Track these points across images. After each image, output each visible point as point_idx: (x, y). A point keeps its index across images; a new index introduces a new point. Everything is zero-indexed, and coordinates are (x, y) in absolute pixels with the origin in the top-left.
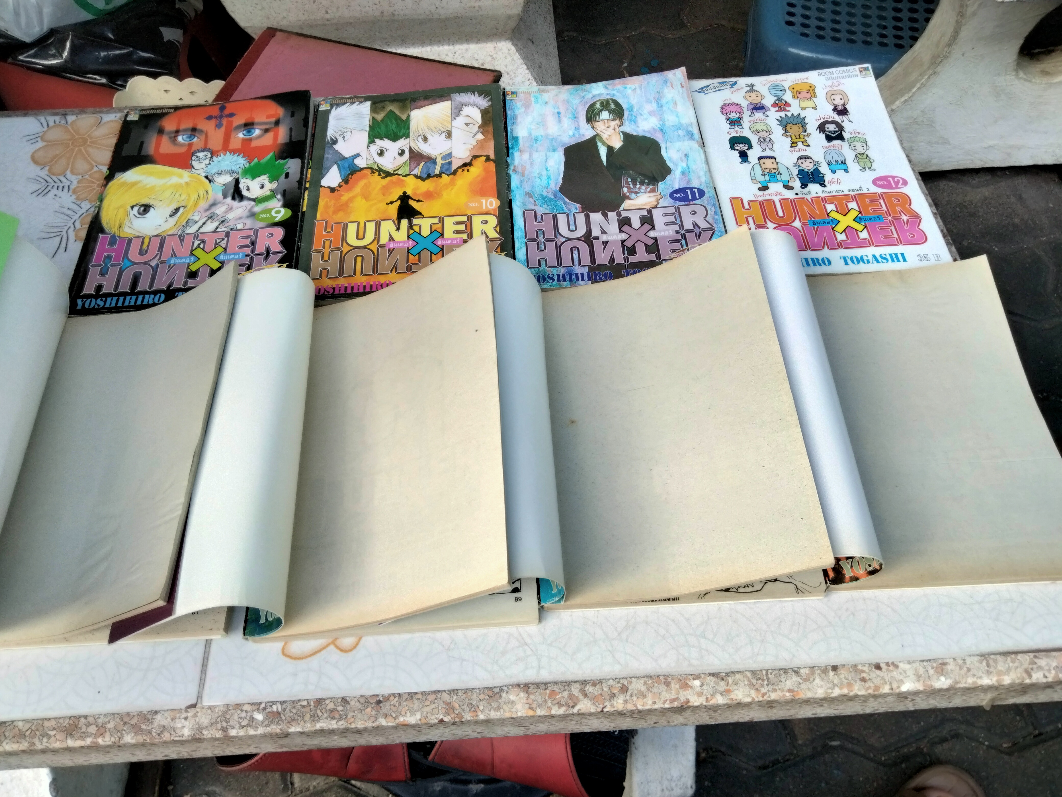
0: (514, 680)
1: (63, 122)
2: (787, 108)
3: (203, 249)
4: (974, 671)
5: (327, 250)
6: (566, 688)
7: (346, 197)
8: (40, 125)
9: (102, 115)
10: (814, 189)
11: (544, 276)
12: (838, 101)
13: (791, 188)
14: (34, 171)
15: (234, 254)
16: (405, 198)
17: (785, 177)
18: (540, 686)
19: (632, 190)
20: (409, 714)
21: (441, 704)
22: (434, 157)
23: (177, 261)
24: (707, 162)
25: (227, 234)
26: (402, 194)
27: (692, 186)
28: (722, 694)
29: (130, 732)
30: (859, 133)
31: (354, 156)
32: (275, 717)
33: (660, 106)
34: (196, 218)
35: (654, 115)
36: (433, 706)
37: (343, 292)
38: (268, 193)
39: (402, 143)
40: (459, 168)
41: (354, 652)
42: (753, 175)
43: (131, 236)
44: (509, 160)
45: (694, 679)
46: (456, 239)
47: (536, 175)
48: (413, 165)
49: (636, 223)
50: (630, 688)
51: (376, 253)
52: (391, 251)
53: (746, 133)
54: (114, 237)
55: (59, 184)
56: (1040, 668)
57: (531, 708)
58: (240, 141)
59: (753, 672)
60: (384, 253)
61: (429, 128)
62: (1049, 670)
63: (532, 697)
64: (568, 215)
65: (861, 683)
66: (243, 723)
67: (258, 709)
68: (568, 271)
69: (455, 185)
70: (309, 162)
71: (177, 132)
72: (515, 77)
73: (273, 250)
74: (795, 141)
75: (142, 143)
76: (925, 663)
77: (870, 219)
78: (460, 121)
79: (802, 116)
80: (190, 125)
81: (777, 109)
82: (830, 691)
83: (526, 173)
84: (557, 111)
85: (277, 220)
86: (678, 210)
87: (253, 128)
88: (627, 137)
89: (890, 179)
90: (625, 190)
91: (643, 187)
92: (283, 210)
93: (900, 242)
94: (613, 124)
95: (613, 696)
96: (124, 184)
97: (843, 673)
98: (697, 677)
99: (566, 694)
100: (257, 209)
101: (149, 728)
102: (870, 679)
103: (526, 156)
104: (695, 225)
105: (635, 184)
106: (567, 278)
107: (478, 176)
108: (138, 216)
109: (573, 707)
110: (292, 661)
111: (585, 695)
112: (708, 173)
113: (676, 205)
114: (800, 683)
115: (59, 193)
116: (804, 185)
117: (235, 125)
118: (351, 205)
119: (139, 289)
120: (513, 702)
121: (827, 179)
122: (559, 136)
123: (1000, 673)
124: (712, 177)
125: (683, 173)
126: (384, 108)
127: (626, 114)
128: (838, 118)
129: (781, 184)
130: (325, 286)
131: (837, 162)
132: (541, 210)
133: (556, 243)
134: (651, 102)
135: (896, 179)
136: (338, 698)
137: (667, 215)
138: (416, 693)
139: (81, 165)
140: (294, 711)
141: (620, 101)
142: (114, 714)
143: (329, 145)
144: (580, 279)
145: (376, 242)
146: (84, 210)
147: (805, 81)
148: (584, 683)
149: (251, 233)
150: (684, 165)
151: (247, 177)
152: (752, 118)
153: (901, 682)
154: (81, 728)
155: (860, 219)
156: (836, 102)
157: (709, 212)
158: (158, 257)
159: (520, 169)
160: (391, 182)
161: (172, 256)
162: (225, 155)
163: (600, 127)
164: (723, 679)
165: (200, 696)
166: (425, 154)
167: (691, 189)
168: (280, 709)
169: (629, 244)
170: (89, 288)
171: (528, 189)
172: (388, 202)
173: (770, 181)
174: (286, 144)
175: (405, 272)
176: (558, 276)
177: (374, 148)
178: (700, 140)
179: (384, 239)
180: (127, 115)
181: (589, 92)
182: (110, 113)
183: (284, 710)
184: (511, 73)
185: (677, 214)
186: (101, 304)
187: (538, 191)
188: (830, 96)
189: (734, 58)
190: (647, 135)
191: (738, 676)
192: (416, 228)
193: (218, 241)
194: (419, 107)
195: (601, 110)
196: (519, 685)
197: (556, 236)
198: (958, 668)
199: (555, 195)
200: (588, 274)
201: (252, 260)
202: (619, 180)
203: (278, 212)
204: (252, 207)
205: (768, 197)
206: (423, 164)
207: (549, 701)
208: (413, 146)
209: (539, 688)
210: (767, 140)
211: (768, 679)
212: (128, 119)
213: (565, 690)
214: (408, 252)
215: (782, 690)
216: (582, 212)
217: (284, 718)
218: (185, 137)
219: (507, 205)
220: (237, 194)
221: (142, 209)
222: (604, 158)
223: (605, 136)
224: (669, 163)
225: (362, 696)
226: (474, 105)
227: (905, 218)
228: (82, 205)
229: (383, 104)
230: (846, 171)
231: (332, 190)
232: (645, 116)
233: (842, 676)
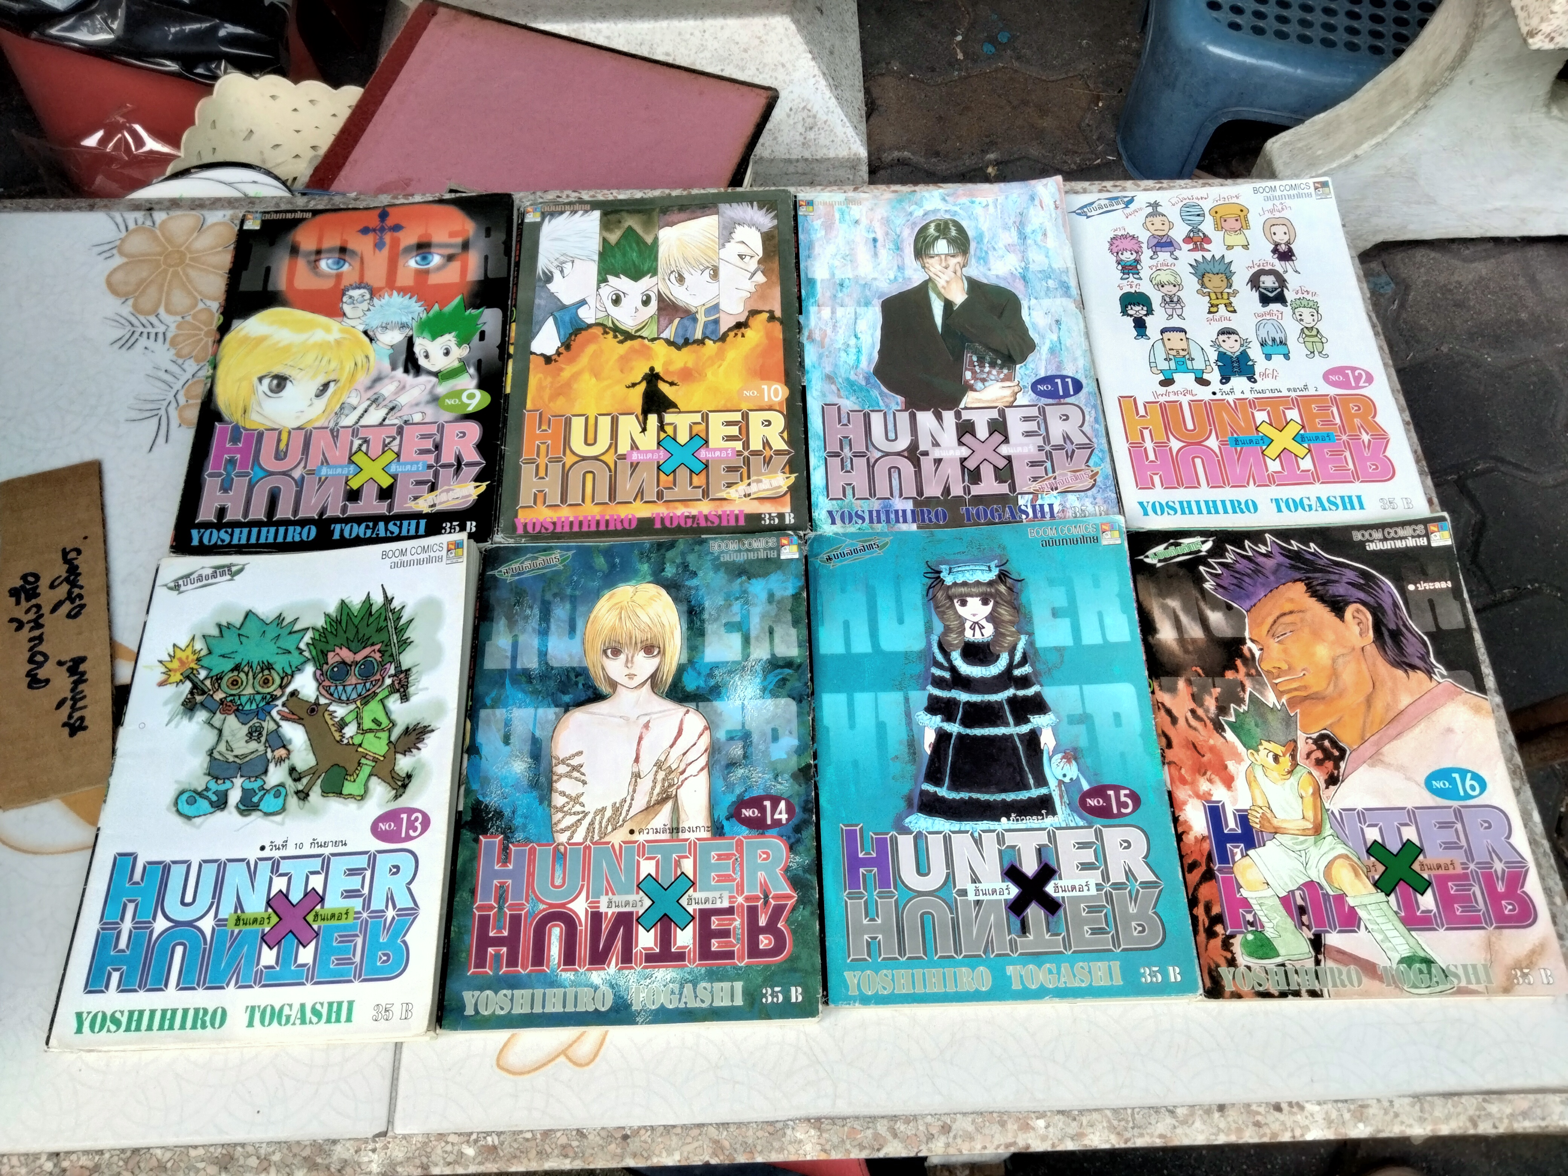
0: (802, 1113)
1: (149, 223)
2: (1206, 246)
3: (366, 454)
4: (1403, 1117)
5: (542, 461)
6: (870, 1125)
7: (567, 372)
8: (114, 227)
9: (206, 213)
10: (1239, 383)
11: (850, 513)
12: (1281, 238)
13: (1206, 383)
14: (112, 305)
15: (412, 464)
16: (652, 378)
17: (1199, 364)
18: (837, 1121)
19: (978, 376)
20: (664, 1154)
21: (707, 1142)
22: (694, 310)
23: (330, 472)
24: (1087, 335)
25: (400, 430)
26: (647, 371)
27: (1064, 373)
28: (1072, 1139)
29: (302, 1167)
30: (1308, 292)
31: (578, 303)
32: (492, 1151)
33: (1023, 237)
34: (354, 401)
35: (1014, 251)
36: (696, 1144)
37: (567, 529)
38: (456, 364)
39: (646, 283)
40: (730, 329)
41: (591, 1066)
42: (1152, 360)
43: (262, 428)
44: (802, 319)
45: (1038, 1118)
46: (726, 449)
47: (840, 346)
48: (664, 322)
49: (982, 431)
50: (954, 1127)
51: (612, 467)
52: (634, 466)
53: (1145, 287)
54: (236, 429)
55: (150, 329)
56: (1489, 1115)
57: (824, 1151)
58: (413, 274)
59: (1115, 1111)
60: (624, 469)
61: (685, 260)
62: (1501, 1119)
63: (825, 1135)
64: (885, 414)
65: (1254, 1128)
66: (449, 1160)
67: (468, 1142)
68: (885, 507)
69: (723, 360)
70: (512, 311)
71: (319, 252)
72: (794, 71)
73: (466, 460)
74: (1215, 302)
75: (268, 270)
76: (1340, 1105)
77: (1317, 438)
78: (732, 250)
79: (1227, 261)
80: (337, 243)
81: (1191, 246)
82: (1213, 1137)
83: (827, 340)
84: (872, 236)
85: (470, 409)
86: (1042, 411)
87: (430, 253)
88: (974, 287)
89: (1349, 372)
90: (968, 375)
91: (994, 372)
92: (478, 394)
93: (1355, 477)
94: (953, 261)
95: (931, 1137)
96: (246, 339)
97: (1232, 1114)
98: (1041, 1115)
99: (869, 1133)
100: (442, 389)
101: (327, 1162)
102: (1266, 1124)
103: (826, 312)
104: (1067, 438)
105: (982, 366)
106: (883, 517)
107: (757, 346)
108: (269, 393)
109: (878, 1150)
110: (511, 1077)
111: (895, 1135)
112: (1088, 354)
113: (1040, 404)
114: (1175, 1127)
115: (150, 343)
116: (1225, 380)
117: (402, 245)
118: (575, 386)
119: (279, 516)
120: (801, 1141)
121: (1258, 369)
122: (875, 279)
123: (1436, 1121)
124: (1093, 362)
125: (1052, 351)
126: (620, 222)
127: (973, 246)
128: (1278, 266)
129: (1192, 376)
130: (541, 519)
131: (1274, 340)
132: (848, 404)
133: (868, 459)
134: (1009, 229)
135: (1356, 373)
136: (571, 1130)
137: (1026, 419)
138: (674, 1127)
139: (180, 299)
140: (515, 1145)
141: (964, 224)
142: (279, 1143)
143: (541, 284)
144: (901, 519)
145: (612, 450)
146: (188, 375)
147: (1234, 200)
148: (894, 1118)
149: (433, 429)
150: (1054, 337)
151: (425, 334)
152: (1154, 262)
153: (1306, 1128)
154: (238, 1160)
155: (1302, 437)
156: (1277, 238)
157: (1087, 417)
158: (302, 464)
159: (817, 336)
160: (632, 350)
161: (322, 464)
162: (391, 295)
163: (934, 265)
164: (1075, 1119)
165: (390, 1121)
166: (680, 304)
167: (1063, 378)
168: (496, 1143)
169: (971, 465)
170: (206, 513)
171: (828, 369)
172: (629, 383)
173: (1176, 371)
174: (480, 282)
175: (654, 502)
176: (871, 512)
177: (606, 291)
178: (1079, 298)
179: (624, 447)
180: (242, 222)
181: (919, 204)
182: (216, 209)
183: (502, 1143)
184: (788, 65)
185: (1041, 419)
186: (227, 539)
187: (842, 372)
188: (1269, 226)
189: (1125, 34)
190: (1002, 284)
191: (1095, 1116)
192: (669, 430)
193: (388, 441)
194: (671, 224)
195: (937, 238)
196: (809, 1120)
197: (867, 448)
198: (1383, 1112)
199: (867, 379)
200: (913, 512)
201: (436, 474)
202: (959, 359)
203: (471, 396)
204: (434, 386)
205: (1173, 398)
206: (677, 321)
207: (848, 1142)
208: (663, 290)
209: (834, 1124)
210: (1175, 299)
211: (1134, 1120)
212: (245, 227)
213: (868, 1128)
214: (658, 468)
215: (1152, 1135)
216: (906, 410)
217: (501, 1154)
218: (330, 261)
219: (798, 397)
220: (412, 364)
221: (275, 382)
222: (939, 320)
223: (941, 283)
224: (1032, 334)
225: (603, 1128)
226: (751, 224)
227: (1365, 437)
228: (185, 366)
229: (617, 216)
230: (1287, 357)
231: (548, 359)
232: (1000, 252)
233: (1230, 1119)
